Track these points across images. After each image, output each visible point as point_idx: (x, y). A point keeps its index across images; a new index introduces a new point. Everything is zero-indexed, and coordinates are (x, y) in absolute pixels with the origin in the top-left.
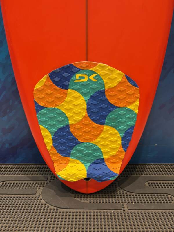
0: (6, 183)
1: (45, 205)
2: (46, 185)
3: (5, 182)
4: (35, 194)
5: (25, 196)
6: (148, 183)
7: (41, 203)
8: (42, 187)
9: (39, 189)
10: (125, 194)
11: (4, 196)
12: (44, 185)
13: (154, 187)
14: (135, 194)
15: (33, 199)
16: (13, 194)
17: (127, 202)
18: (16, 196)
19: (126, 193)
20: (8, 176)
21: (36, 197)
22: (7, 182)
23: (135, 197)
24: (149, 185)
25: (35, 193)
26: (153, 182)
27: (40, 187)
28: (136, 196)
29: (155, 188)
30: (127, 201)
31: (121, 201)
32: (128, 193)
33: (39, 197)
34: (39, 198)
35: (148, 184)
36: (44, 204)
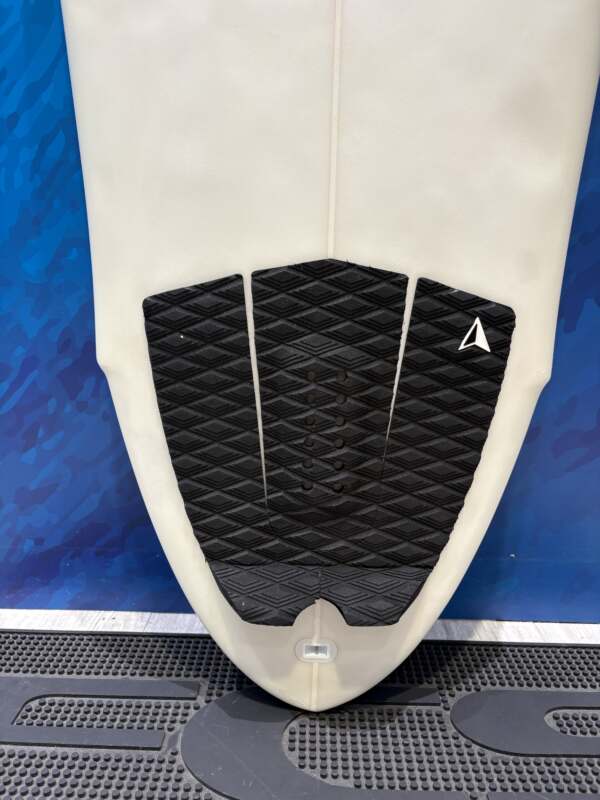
0: (52, 704)
1: (199, 791)
2: (196, 715)
3: (48, 700)
4: (159, 749)
5: (124, 753)
6: (556, 718)
7: (181, 785)
8: (182, 722)
9: (170, 730)
10: (478, 758)
11: (49, 753)
12: (186, 715)
13: (575, 733)
14: (512, 757)
15: (154, 766)
16: (80, 746)
17: (487, 788)
18: (92, 752)
19: (481, 755)
20: (56, 675)
21: (161, 762)
22: (57, 699)
23: (514, 767)
24: (560, 725)
25: (157, 746)
26: (570, 712)
27: (173, 722)
28: (517, 764)
29: (579, 734)
30: (487, 785)
31: (464, 784)
32: (490, 755)
33: (172, 762)
34: (175, 766)
35: (555, 722)
36: (193, 789)
